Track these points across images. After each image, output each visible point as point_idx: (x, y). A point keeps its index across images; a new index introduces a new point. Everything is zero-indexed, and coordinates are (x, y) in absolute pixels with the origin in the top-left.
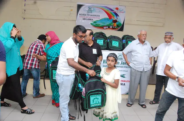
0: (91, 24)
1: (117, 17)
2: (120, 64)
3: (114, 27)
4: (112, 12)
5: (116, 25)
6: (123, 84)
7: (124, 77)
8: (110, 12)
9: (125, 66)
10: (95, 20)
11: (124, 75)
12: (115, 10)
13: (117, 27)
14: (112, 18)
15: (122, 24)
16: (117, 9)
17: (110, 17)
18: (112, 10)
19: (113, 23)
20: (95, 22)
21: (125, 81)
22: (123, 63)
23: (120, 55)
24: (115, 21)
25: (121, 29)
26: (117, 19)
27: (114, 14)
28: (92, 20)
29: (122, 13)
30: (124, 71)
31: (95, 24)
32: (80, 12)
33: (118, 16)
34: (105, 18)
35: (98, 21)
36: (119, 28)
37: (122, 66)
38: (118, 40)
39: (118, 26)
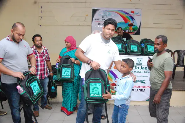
1: (133, 20)
2: (139, 69)
6: (143, 90)
7: (144, 83)
8: (125, 15)
9: (145, 71)
11: (144, 80)
12: (131, 14)
13: (133, 30)
14: (128, 22)
15: (138, 27)
16: (133, 12)
17: (126, 20)
18: (127, 14)
19: (129, 27)
21: (145, 87)
22: (142, 68)
24: (131, 25)
25: (138, 33)
27: (130, 18)
29: (137, 16)
30: (144, 76)
32: (95, 17)
33: (134, 19)
34: (120, 22)
36: (135, 32)
37: (141, 71)
38: (136, 44)
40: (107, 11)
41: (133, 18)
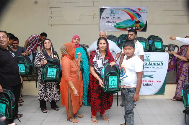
0: (114, 26)
1: (140, 18)
2: (147, 64)
3: (138, 28)
4: (134, 13)
5: (139, 26)
6: (151, 85)
7: (152, 77)
8: (132, 13)
9: (153, 66)
10: (117, 22)
11: (152, 75)
12: (137, 11)
13: (140, 28)
14: (135, 19)
15: (145, 24)
16: (139, 10)
17: (133, 18)
18: (134, 11)
19: (136, 24)
20: (118, 24)
21: (153, 81)
22: (150, 64)
23: (147, 56)
24: (138, 22)
25: (145, 30)
26: (140, 19)
27: (136, 15)
28: (115, 22)
29: (144, 14)
30: (152, 71)
31: (118, 26)
33: (141, 16)
34: (127, 20)
35: (120, 23)
36: (142, 29)
37: (149, 66)
38: (144, 41)
39: (141, 26)
40: (114, 9)
41: (139, 15)
